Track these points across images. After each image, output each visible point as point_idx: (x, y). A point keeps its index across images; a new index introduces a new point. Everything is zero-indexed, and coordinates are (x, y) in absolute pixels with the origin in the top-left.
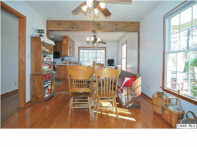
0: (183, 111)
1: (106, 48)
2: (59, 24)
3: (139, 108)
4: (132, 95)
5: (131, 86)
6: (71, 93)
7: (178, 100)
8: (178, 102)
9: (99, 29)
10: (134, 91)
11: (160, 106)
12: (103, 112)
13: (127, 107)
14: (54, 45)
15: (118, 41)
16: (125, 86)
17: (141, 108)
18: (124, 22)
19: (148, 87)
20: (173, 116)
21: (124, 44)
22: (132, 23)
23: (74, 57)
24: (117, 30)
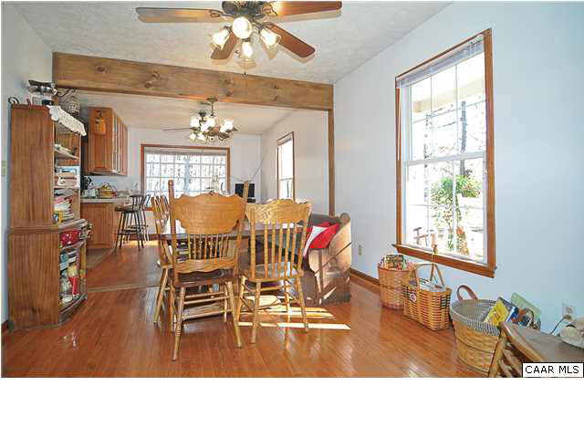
0: (448, 289)
1: (228, 149)
2: (101, 70)
3: (348, 301)
4: (331, 270)
5: (328, 247)
6: (179, 274)
7: (435, 269)
8: (435, 273)
9: (228, 95)
10: (334, 258)
11: (397, 289)
12: (263, 322)
13: (320, 302)
14: (84, 134)
15: (264, 133)
16: (312, 247)
17: (352, 300)
18: (296, 83)
19: (360, 250)
20: (430, 303)
21: (286, 141)
22: (317, 86)
23: (126, 176)
24: (276, 101)
